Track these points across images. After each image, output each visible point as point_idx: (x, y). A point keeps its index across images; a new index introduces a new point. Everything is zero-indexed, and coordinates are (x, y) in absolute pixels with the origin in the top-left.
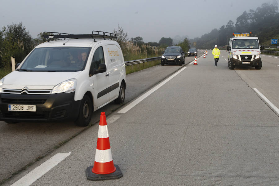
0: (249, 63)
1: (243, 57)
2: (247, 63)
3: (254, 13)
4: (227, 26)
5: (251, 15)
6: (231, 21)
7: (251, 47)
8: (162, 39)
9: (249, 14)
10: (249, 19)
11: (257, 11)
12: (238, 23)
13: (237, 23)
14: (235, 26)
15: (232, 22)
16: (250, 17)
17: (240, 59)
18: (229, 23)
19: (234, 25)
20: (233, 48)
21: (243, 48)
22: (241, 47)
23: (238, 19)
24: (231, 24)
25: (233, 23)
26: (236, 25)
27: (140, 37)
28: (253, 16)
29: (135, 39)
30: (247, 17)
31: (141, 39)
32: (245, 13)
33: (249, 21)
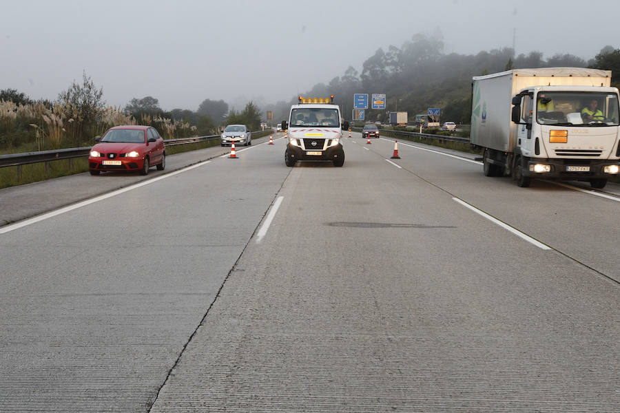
0: (320, 154)
1: (308, 142)
2: (316, 153)
3: (398, 52)
4: (343, 78)
5: (392, 58)
6: (351, 69)
7: (324, 124)
8: (204, 102)
9: (388, 54)
10: (388, 64)
11: (404, 50)
12: (367, 73)
13: (364, 71)
14: (360, 79)
15: (354, 70)
16: (389, 61)
17: (303, 147)
18: (347, 72)
19: (358, 76)
20: (291, 126)
21: (310, 124)
22: (307, 124)
23: (367, 65)
24: (353, 75)
25: (356, 73)
26: (361, 76)
27: (152, 99)
28: (396, 59)
29: (141, 102)
30: (384, 60)
31: (156, 101)
32: (380, 53)
33: (387, 69)
